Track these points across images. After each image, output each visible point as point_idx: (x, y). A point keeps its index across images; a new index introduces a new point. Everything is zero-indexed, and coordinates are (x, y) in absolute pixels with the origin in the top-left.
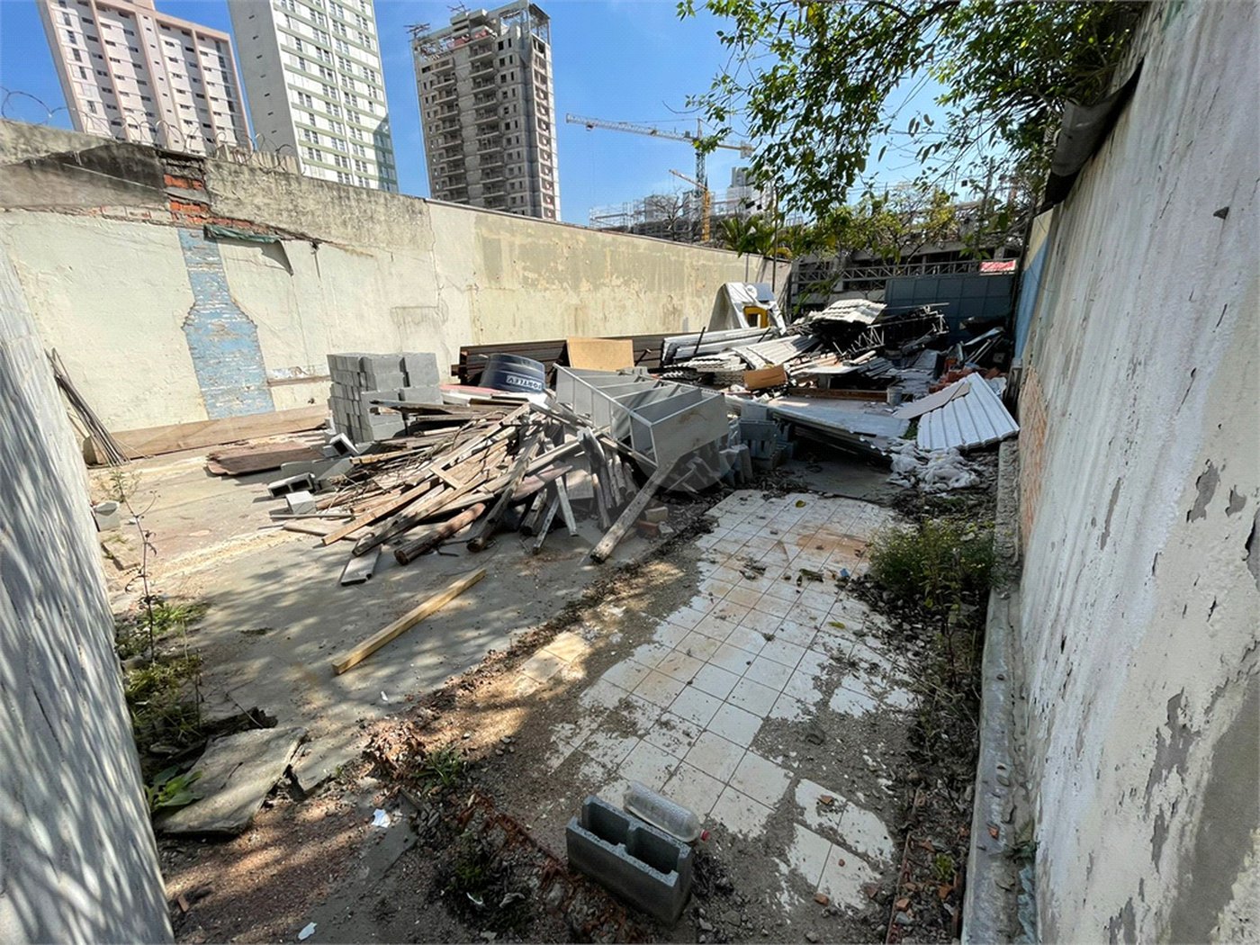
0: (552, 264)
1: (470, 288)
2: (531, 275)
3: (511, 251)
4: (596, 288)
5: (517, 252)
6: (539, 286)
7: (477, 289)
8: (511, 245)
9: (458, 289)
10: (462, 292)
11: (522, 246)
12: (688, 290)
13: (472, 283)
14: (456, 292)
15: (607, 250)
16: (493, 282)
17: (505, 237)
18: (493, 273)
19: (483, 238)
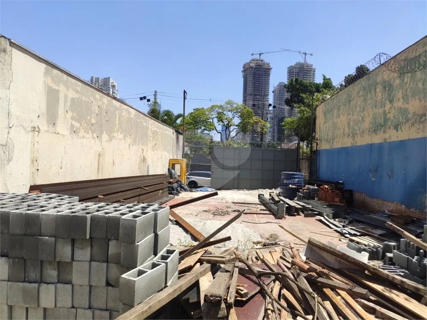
0: (89, 117)
1: (34, 129)
2: (77, 125)
3: (66, 101)
4: (111, 140)
5: (69, 104)
6: (80, 134)
7: (39, 132)
8: (66, 97)
9: (25, 129)
10: (27, 132)
11: (73, 99)
12: (150, 146)
13: (36, 125)
14: (23, 131)
15: (117, 112)
16: (51, 126)
17: (62, 88)
18: (52, 120)
19: (48, 86)
